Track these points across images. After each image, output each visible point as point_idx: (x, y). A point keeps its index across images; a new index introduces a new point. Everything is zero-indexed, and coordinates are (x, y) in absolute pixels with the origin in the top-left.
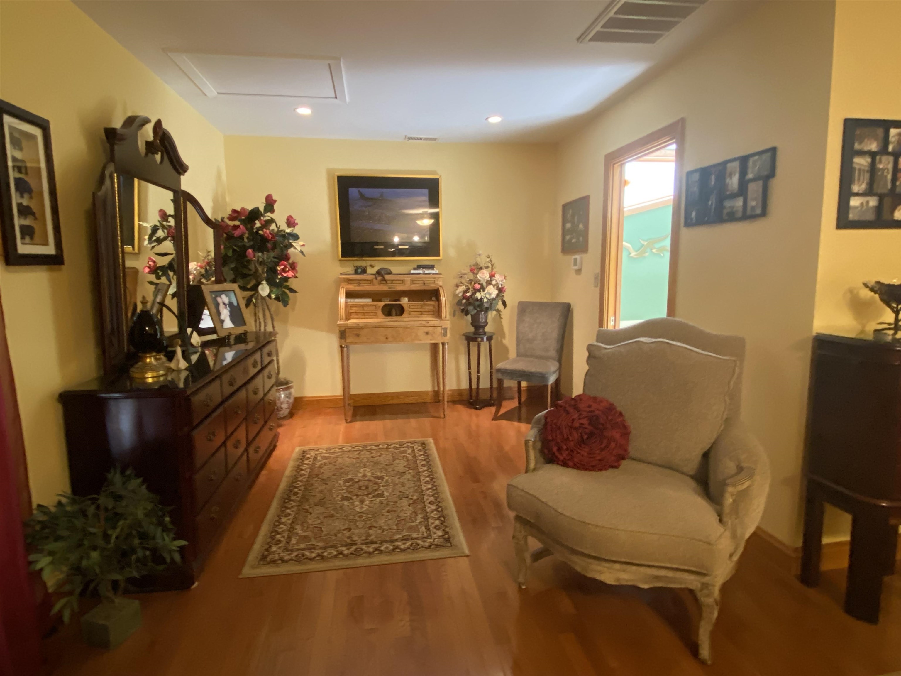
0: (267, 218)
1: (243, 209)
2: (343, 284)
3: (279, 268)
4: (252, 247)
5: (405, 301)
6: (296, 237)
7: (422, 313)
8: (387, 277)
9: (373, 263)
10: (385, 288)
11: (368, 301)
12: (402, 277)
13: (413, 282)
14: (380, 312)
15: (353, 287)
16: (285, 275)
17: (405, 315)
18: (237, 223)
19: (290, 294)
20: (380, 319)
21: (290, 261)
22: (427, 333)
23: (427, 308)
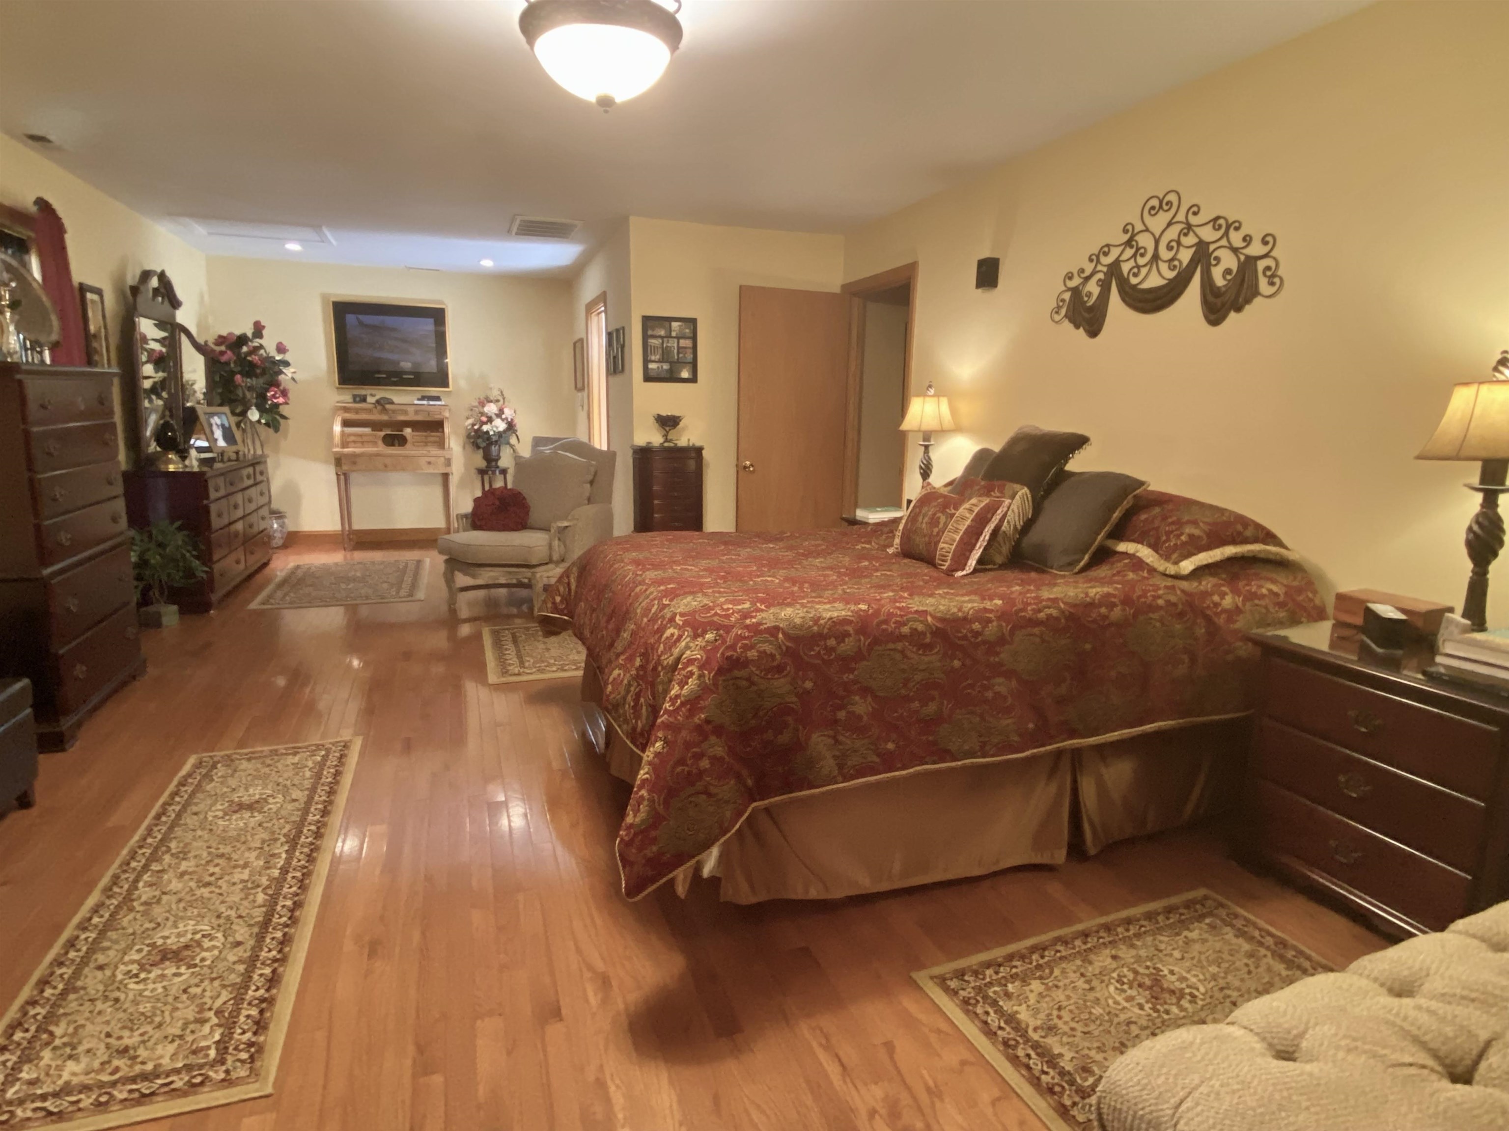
0: (256, 344)
1: (230, 334)
2: (340, 412)
3: (269, 394)
4: (240, 373)
5: (408, 431)
6: (287, 364)
7: (426, 444)
8: (388, 406)
9: (373, 392)
10: (385, 418)
11: (367, 430)
12: (404, 407)
13: (416, 412)
14: (380, 443)
15: (348, 416)
16: (275, 401)
17: (408, 445)
18: (223, 348)
19: (282, 421)
20: (381, 448)
21: (281, 388)
22: (429, 463)
23: (432, 439)
